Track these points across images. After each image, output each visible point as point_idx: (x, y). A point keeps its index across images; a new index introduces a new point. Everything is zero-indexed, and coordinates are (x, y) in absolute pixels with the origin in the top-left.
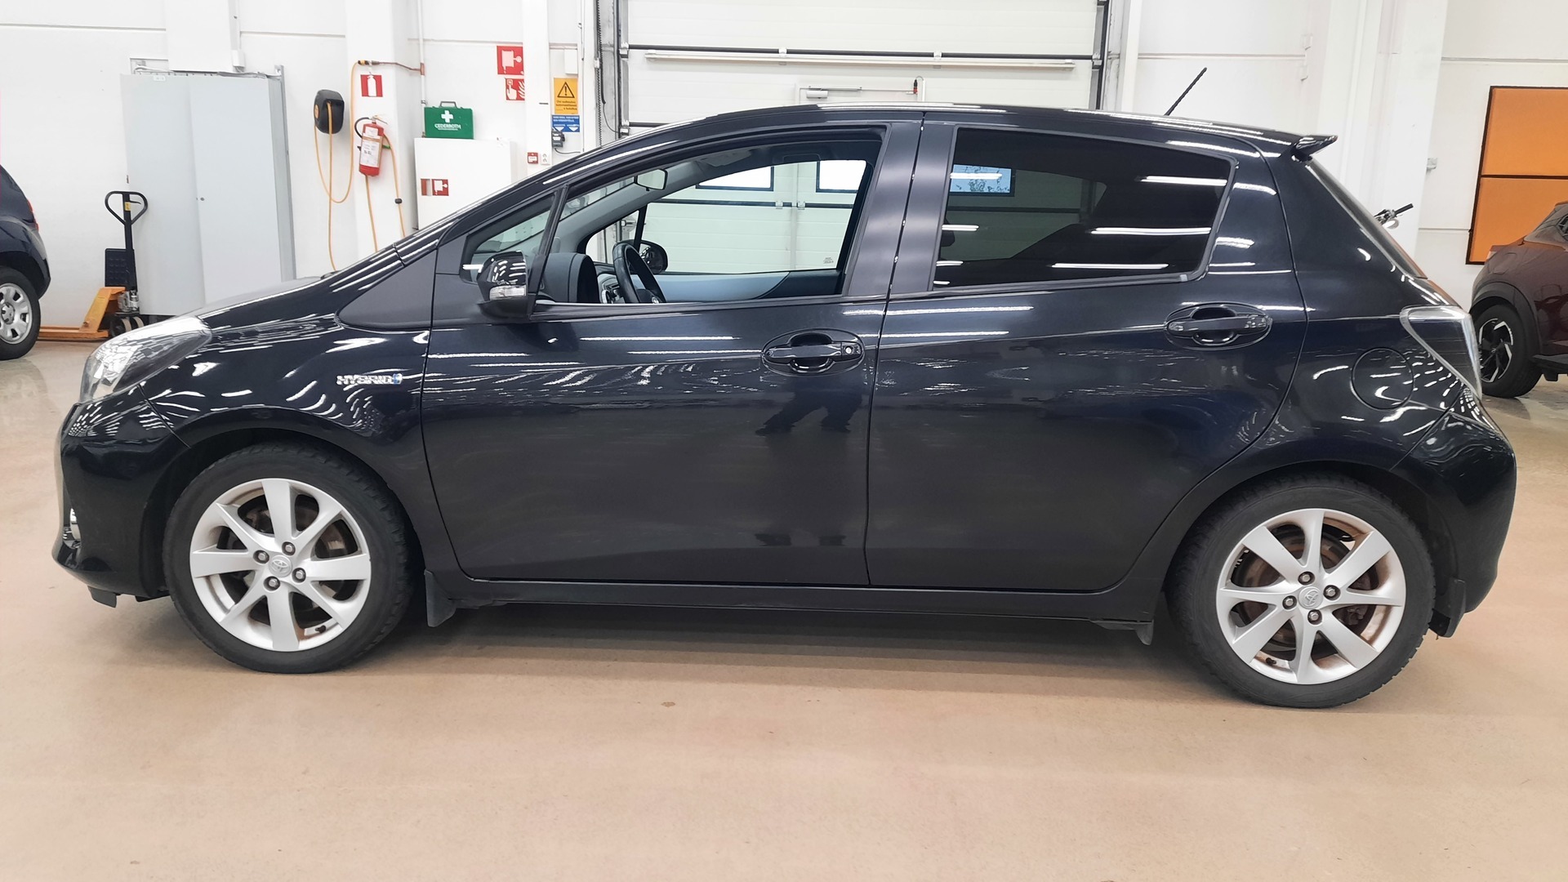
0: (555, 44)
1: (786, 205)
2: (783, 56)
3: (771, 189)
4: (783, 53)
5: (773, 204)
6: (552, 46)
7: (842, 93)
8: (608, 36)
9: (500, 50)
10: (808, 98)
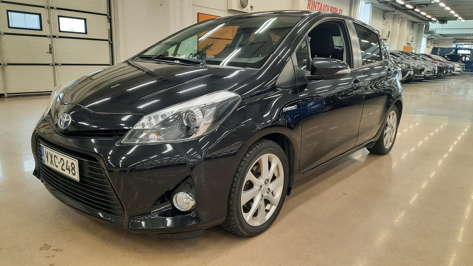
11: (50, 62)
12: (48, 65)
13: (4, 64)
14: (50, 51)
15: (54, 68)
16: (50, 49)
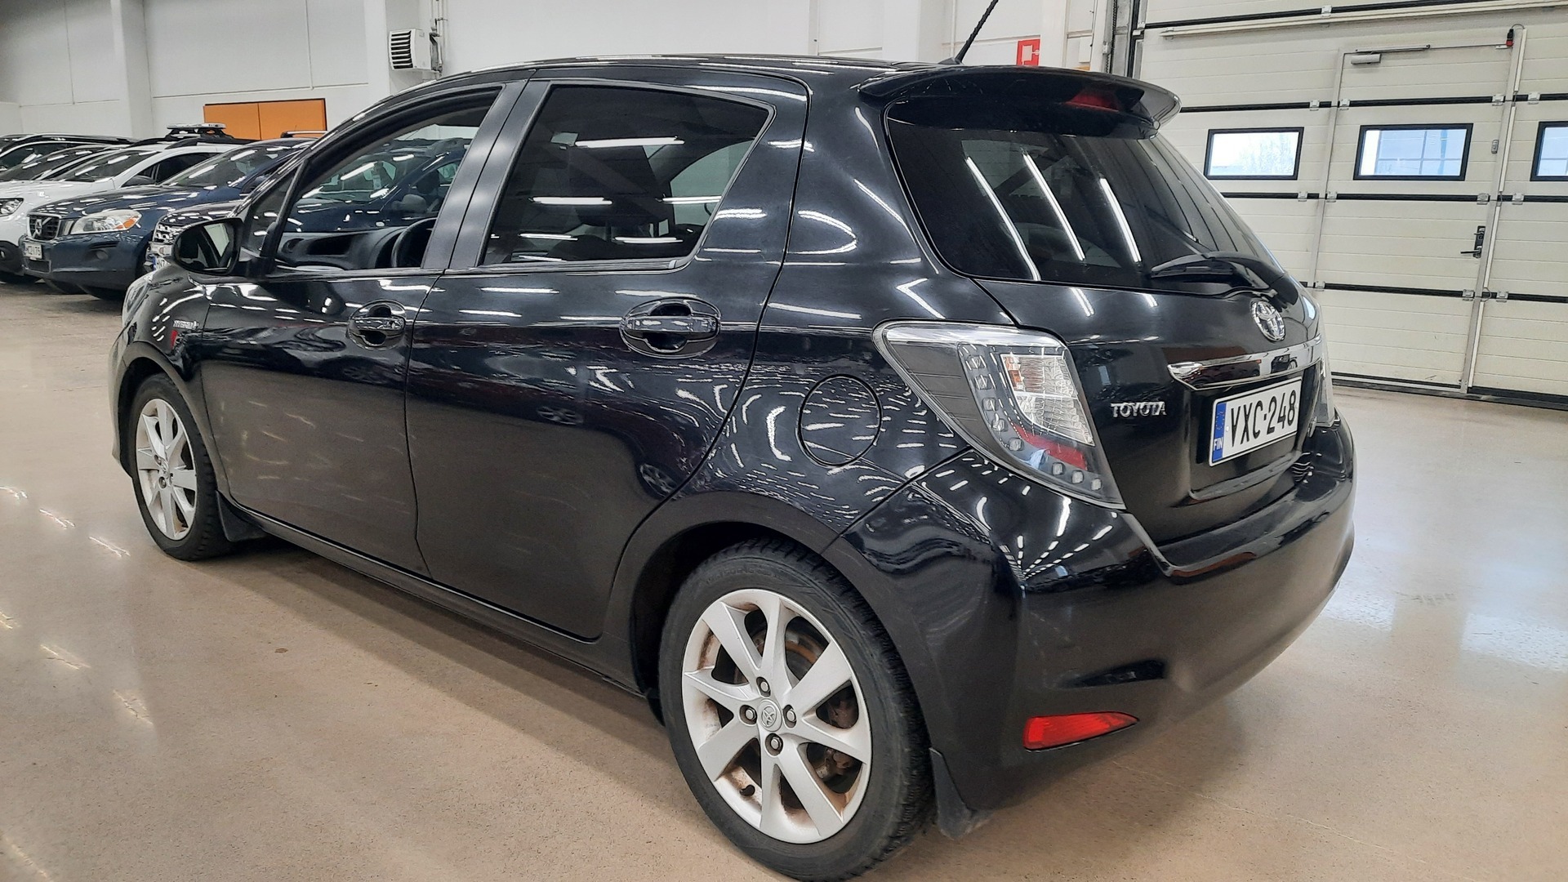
0: (1072, 33)
1: (1310, 196)
2: (1326, 16)
3: (1294, 177)
4: (1326, 12)
5: (1294, 196)
6: (1068, 36)
7: (1400, 55)
8: (1125, 19)
9: (1021, 45)
10: (1355, 64)
11: (1466, 284)
12: (1458, 294)
13: (1315, 284)
14: (1475, 249)
15: (1475, 308)
16: (1480, 237)
